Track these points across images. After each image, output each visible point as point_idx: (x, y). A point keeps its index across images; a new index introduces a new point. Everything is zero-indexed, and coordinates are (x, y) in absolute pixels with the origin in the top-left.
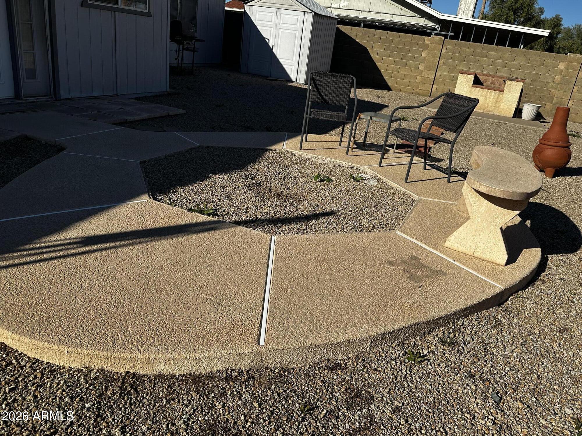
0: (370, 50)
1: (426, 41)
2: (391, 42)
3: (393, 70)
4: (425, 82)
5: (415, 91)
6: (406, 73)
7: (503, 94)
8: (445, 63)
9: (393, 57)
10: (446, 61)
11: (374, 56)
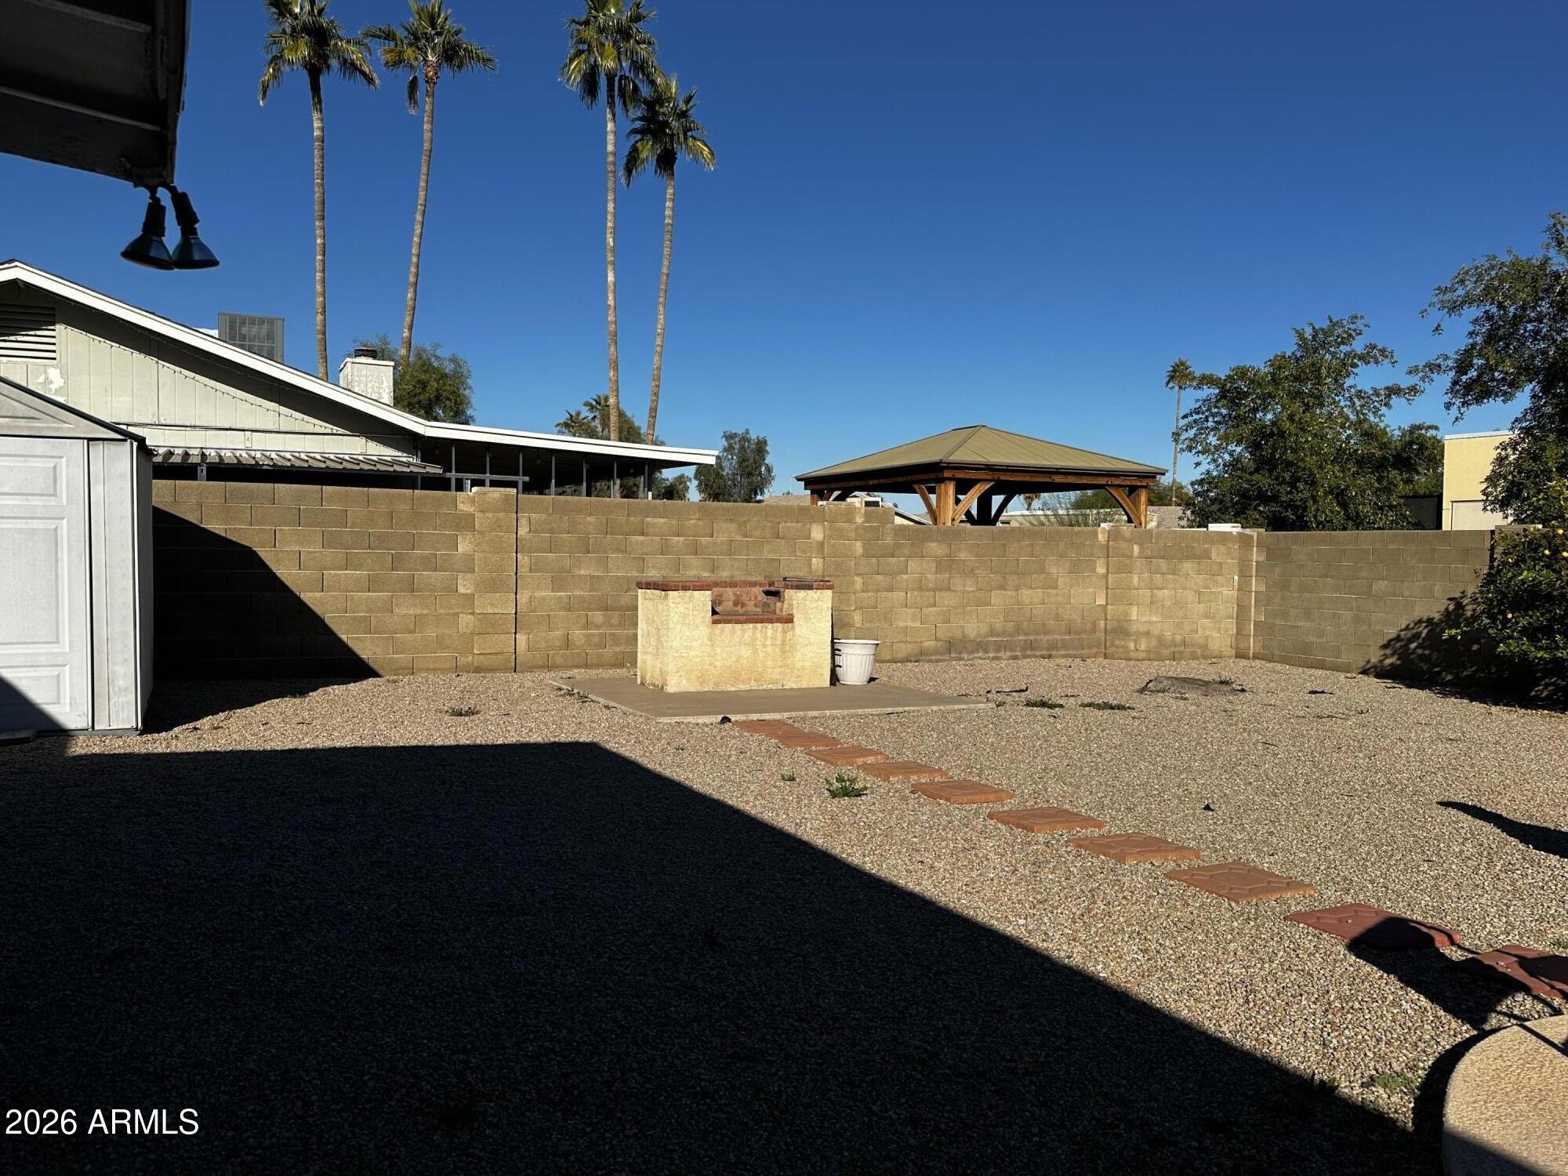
0: (265, 554)
1: (461, 506)
2: (342, 518)
3: (370, 610)
4: (490, 630)
5: (462, 661)
6: (418, 612)
7: (793, 628)
8: (535, 563)
9: (359, 567)
10: (536, 557)
11: (286, 572)
